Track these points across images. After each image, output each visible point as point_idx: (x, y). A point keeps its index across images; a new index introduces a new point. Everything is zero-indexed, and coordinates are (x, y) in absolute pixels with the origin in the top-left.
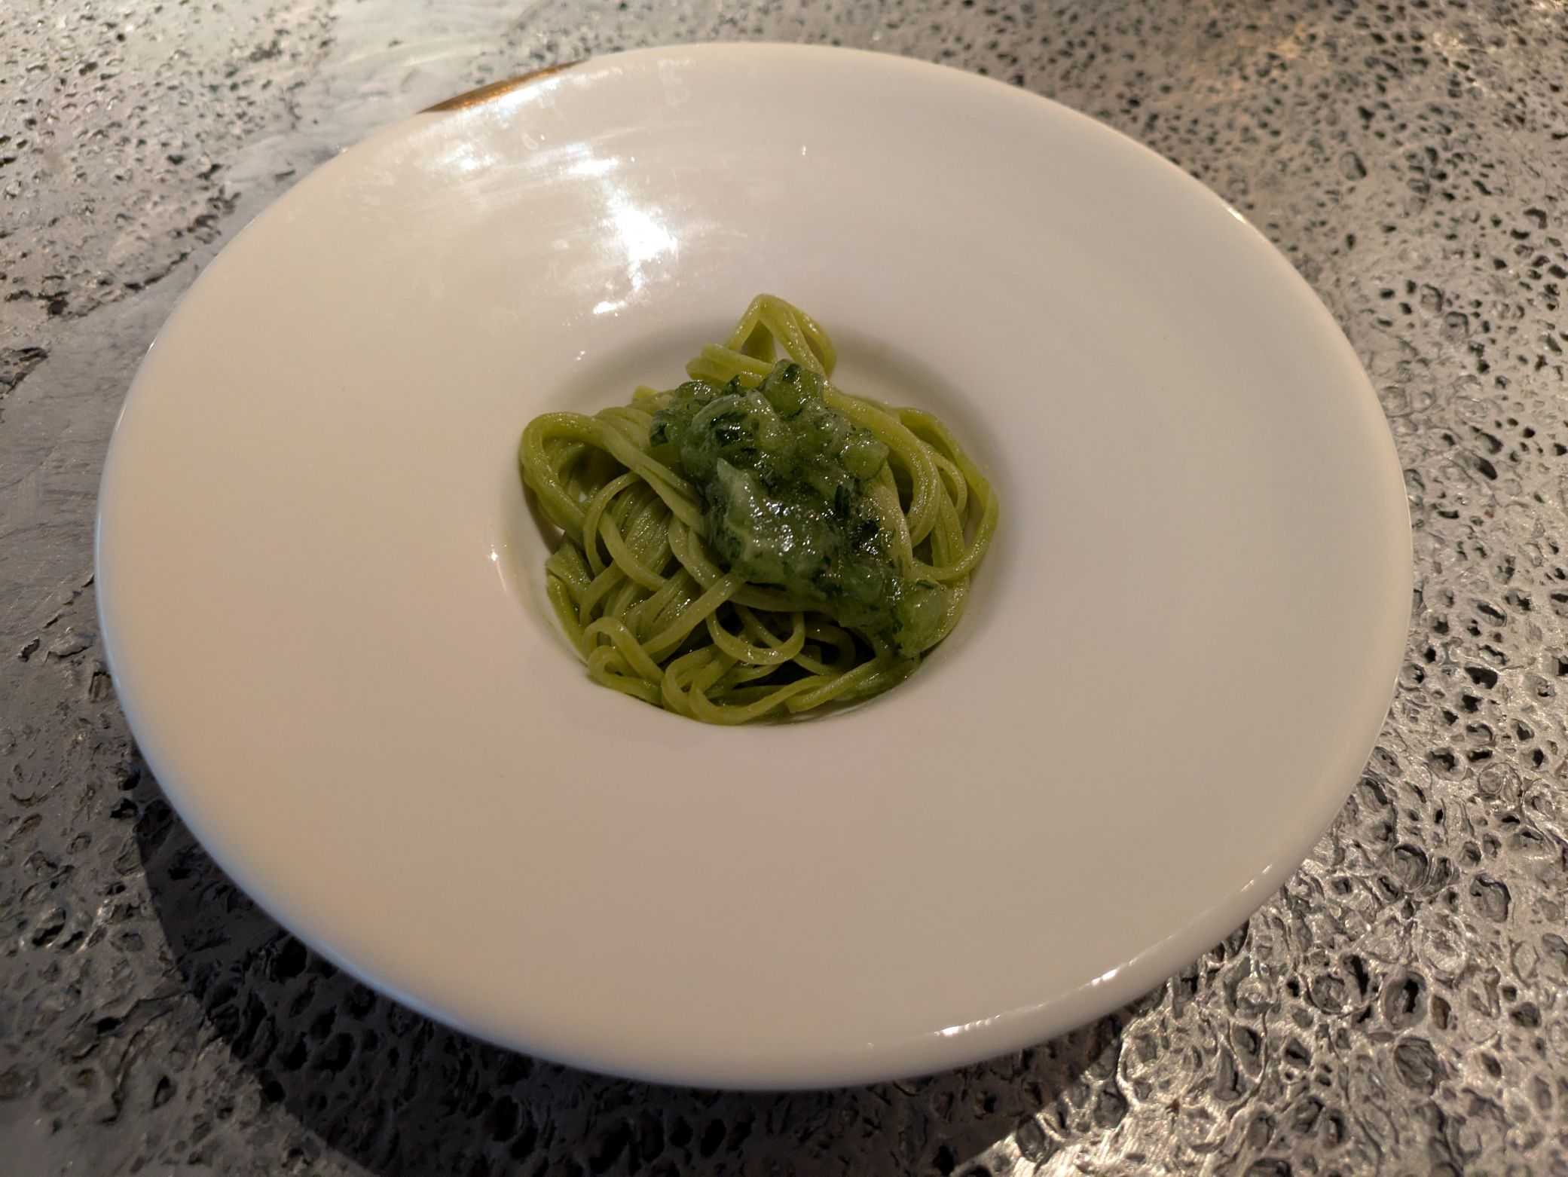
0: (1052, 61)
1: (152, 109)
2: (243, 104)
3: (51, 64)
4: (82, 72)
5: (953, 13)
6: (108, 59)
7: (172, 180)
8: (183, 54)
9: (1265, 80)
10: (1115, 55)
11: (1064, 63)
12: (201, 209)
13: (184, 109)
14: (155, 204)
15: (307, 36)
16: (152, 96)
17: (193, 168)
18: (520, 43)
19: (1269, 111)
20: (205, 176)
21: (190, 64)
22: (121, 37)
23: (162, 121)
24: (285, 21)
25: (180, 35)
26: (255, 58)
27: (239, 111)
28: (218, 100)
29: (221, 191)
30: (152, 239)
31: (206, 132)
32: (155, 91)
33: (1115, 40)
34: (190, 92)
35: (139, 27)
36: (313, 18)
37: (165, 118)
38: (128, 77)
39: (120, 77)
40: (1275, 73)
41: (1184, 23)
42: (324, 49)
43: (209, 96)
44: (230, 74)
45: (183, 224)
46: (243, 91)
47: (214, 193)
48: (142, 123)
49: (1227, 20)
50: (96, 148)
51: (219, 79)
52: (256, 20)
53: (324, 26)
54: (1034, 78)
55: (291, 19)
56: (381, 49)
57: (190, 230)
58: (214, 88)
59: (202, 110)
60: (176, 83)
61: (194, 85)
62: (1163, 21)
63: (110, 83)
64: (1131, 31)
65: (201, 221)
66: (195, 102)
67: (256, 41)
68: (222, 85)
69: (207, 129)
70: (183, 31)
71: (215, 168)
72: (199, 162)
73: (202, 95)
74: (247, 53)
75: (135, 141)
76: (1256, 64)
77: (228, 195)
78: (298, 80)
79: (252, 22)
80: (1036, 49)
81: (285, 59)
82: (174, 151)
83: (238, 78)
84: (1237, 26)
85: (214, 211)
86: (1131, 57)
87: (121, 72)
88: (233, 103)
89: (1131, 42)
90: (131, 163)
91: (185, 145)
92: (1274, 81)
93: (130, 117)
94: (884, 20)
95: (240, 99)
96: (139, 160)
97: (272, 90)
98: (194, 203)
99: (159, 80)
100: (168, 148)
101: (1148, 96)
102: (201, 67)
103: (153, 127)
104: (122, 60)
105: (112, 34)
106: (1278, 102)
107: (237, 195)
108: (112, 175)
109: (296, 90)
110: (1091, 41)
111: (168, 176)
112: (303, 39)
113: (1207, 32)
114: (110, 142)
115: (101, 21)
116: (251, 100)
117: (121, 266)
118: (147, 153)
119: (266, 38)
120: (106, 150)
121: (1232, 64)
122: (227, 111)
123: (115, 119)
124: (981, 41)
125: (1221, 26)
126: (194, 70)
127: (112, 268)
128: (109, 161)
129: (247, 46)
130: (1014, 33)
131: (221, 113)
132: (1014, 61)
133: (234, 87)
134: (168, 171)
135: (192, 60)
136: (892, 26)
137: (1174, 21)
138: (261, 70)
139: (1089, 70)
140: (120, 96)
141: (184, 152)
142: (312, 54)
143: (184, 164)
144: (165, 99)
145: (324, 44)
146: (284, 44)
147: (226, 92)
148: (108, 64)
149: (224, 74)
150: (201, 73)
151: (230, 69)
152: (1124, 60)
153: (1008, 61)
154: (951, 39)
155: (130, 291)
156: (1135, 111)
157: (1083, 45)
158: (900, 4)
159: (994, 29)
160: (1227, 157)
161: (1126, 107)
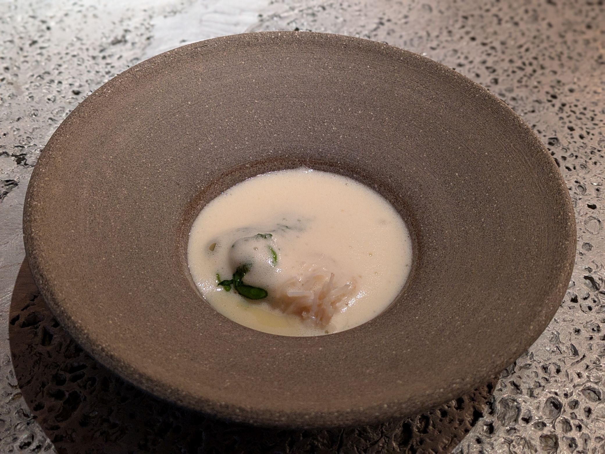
0: (514, 72)
1: (65, 66)
2: (109, 67)
3: (16, 40)
4: (31, 45)
5: (465, 43)
6: (42, 39)
8: (79, 39)
10: (547, 71)
11: (520, 74)
13: (80, 68)
15: (139, 33)
16: (64, 59)
21: (83, 44)
22: (48, 28)
23: (69, 73)
24: (128, 25)
25: (77, 29)
26: (114, 43)
27: (107, 70)
28: (96, 64)
31: (90, 80)
32: (66, 57)
33: (547, 63)
34: (83, 59)
35: (57, 23)
36: (142, 24)
37: (71, 71)
38: (52, 50)
39: (49, 49)
42: (148, 41)
43: (92, 62)
44: (102, 51)
46: (108, 60)
48: (60, 73)
50: (38, 84)
51: (96, 53)
52: (114, 23)
53: (148, 29)
54: (503, 80)
55: (132, 24)
56: (178, 43)
58: (94, 58)
59: (89, 69)
60: (75, 53)
61: (84, 55)
63: (44, 51)
64: (557, 59)
66: (85, 64)
67: (114, 34)
68: (98, 56)
69: (91, 78)
70: (78, 27)
73: (88, 60)
74: (110, 40)
75: (56, 82)
78: (135, 56)
79: (112, 25)
80: (506, 65)
81: (129, 45)
82: (76, 89)
83: (106, 53)
86: (555, 73)
87: (49, 46)
88: (104, 66)
89: (555, 65)
90: (55, 93)
91: (81, 86)
93: (54, 69)
94: (429, 45)
95: (108, 64)
96: (59, 91)
97: (123, 61)
99: (68, 51)
100: (72, 86)
101: (561, 94)
102: (87, 46)
103: (65, 75)
104: (49, 40)
105: (44, 27)
108: (46, 98)
109: (135, 61)
110: (535, 62)
111: (73, 101)
112: (137, 35)
114: (45, 81)
115: (39, 19)
116: (113, 65)
118: (63, 88)
119: (119, 34)
120: (43, 85)
122: (101, 70)
123: (47, 70)
124: (478, 60)
126: (84, 47)
128: (44, 91)
129: (109, 37)
130: (495, 56)
131: (98, 70)
132: (494, 71)
133: (104, 58)
134: (73, 98)
135: (84, 42)
136: (433, 49)
138: (117, 50)
139: (533, 78)
140: (49, 58)
141: (80, 89)
142: (142, 43)
143: (80, 95)
144: (71, 62)
145: (148, 38)
146: (128, 37)
147: (100, 60)
148: (43, 42)
149: (99, 50)
150: (87, 50)
151: (102, 48)
152: (551, 73)
153: (491, 70)
154: (462, 57)
156: (554, 101)
157: (531, 64)
158: (437, 36)
159: (485, 53)
160: (600, 127)
161: (550, 98)
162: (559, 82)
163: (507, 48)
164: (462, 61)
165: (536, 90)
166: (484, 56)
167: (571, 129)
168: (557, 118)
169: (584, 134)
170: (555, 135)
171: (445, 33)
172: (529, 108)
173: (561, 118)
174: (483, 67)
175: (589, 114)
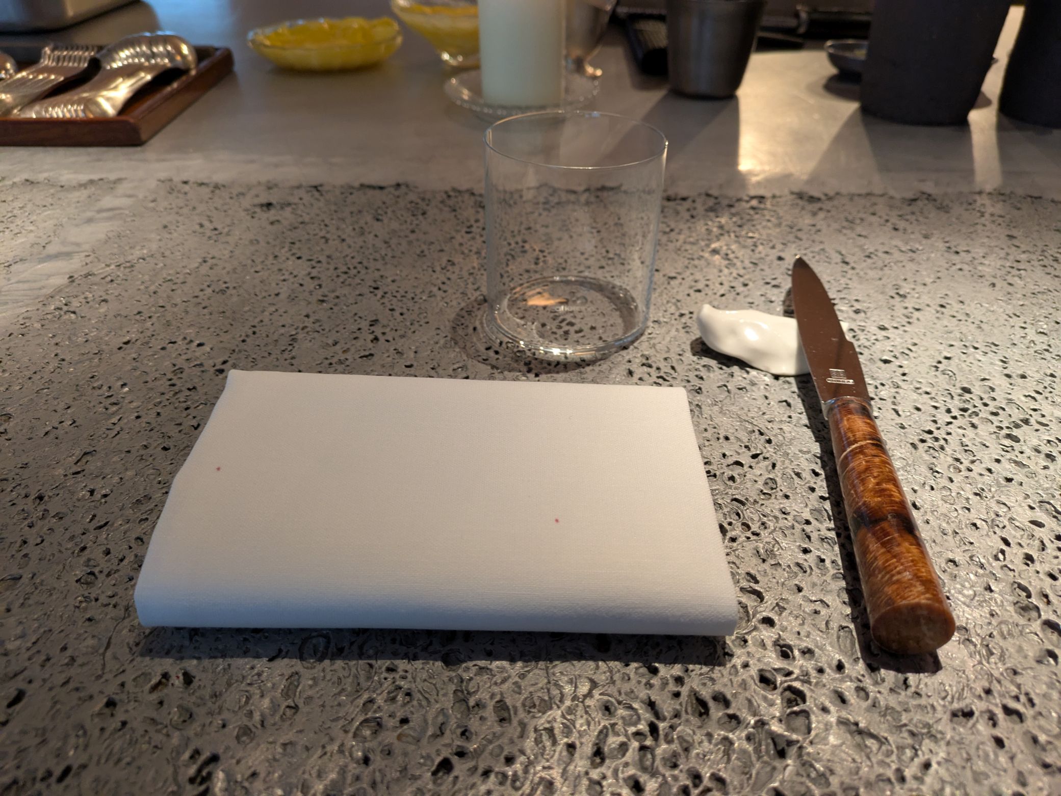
0: (338, 276)
11: (344, 277)
101: (384, 285)
156: (376, 291)
157: (355, 268)
162: (382, 276)
164: (287, 277)
166: (309, 270)
169: (405, 311)
171: (271, 258)
175: (410, 295)
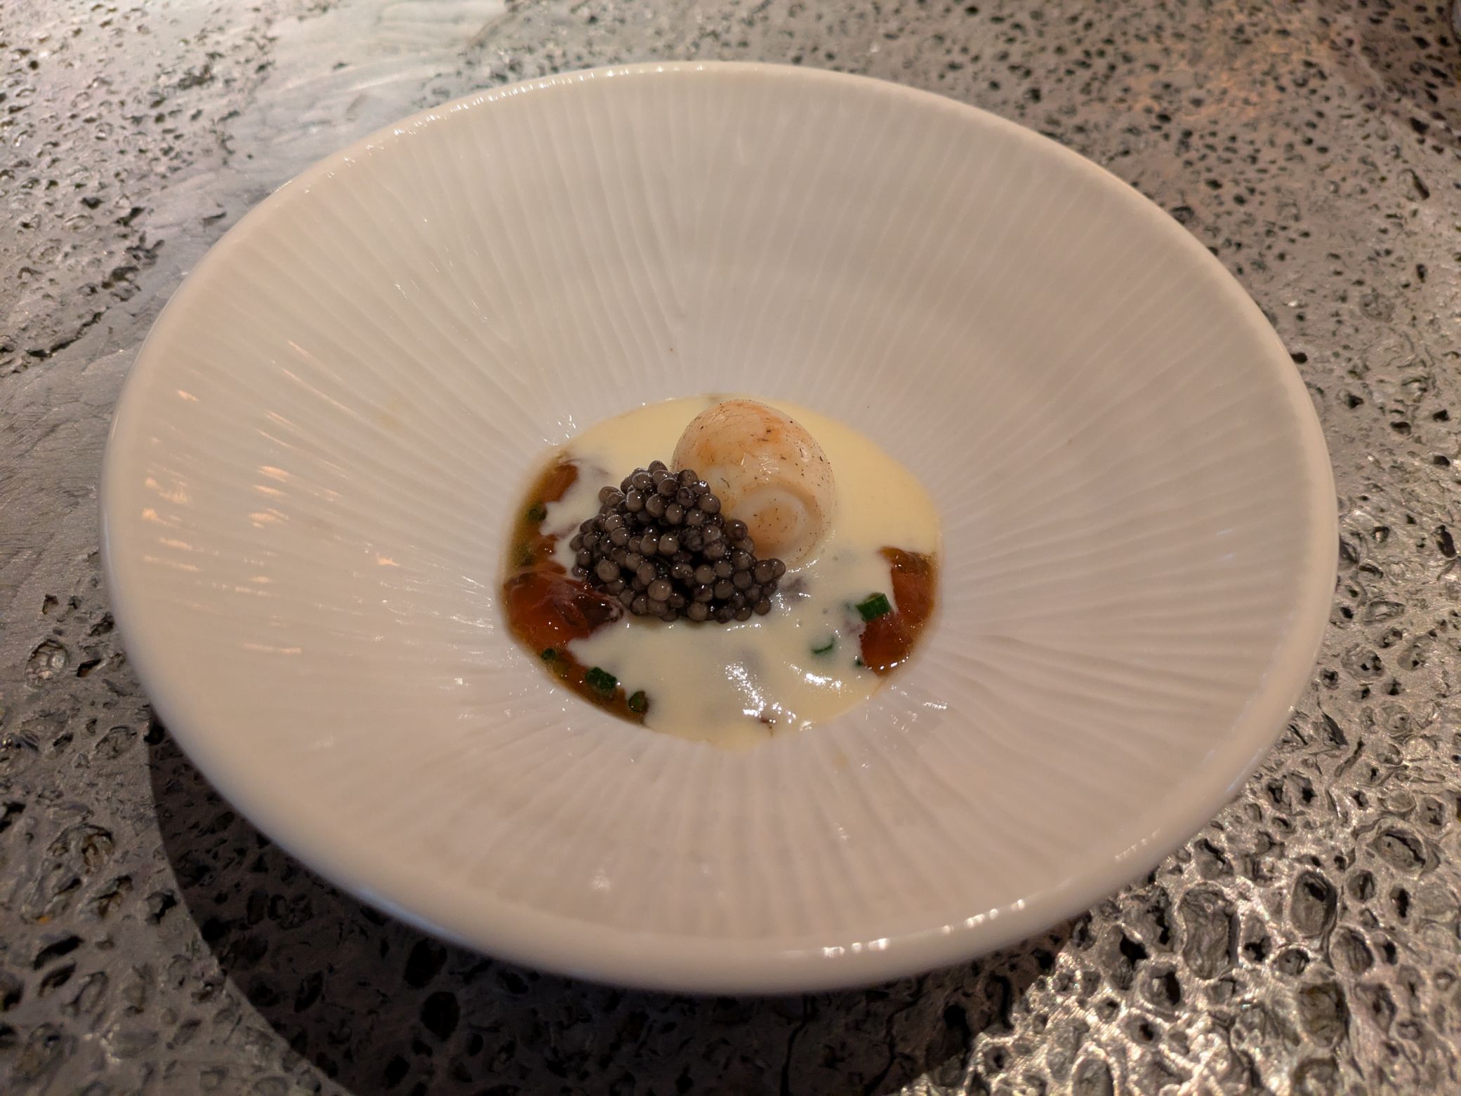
0: (1070, 72)
1: (65, 146)
2: (170, 137)
5: (957, 22)
6: (18, 90)
7: (86, 227)
8: (104, 82)
9: (1304, 91)
10: (1138, 65)
11: (1083, 75)
12: (119, 260)
13: (102, 145)
14: (66, 255)
15: (242, 60)
16: (66, 130)
17: (111, 212)
18: (480, 62)
19: (1313, 126)
20: (125, 222)
21: (113, 93)
22: (34, 65)
23: (77, 158)
24: (218, 43)
25: (100, 61)
26: (184, 85)
27: (165, 145)
28: (140, 133)
29: (142, 239)
30: (62, 296)
31: (126, 170)
32: (69, 124)
33: (1135, 48)
34: (109, 125)
35: (54, 52)
36: (250, 39)
37: (80, 155)
38: (40, 109)
39: (33, 110)
40: (1314, 83)
41: (1208, 29)
42: (262, 74)
43: (131, 129)
44: (156, 104)
45: (98, 279)
46: (169, 123)
47: (133, 241)
48: (54, 161)
49: (1254, 25)
51: (142, 110)
52: (186, 42)
53: (261, 48)
54: (1050, 92)
55: (224, 41)
56: (327, 72)
57: (106, 285)
58: (137, 120)
59: (122, 146)
60: (93, 114)
61: (115, 119)
62: (1183, 28)
63: (19, 116)
64: (1152, 39)
65: (119, 275)
66: (115, 137)
67: (185, 66)
68: (146, 116)
69: (127, 167)
70: (103, 56)
71: (136, 212)
72: (117, 206)
73: (124, 128)
74: (175, 80)
75: (44, 183)
76: (1291, 73)
77: (149, 244)
78: (232, 109)
79: (182, 44)
80: (1051, 59)
81: (219, 85)
82: (91, 195)
83: (163, 109)
84: (1266, 32)
85: (134, 262)
86: (1155, 67)
87: (32, 104)
88: (159, 137)
89: (1152, 50)
90: (40, 208)
91: (102, 186)
92: (1313, 92)
93: (40, 155)
94: (882, 30)
95: (166, 131)
96: (49, 204)
97: (203, 122)
98: (111, 253)
99: (75, 111)
100: (83, 190)
101: (1178, 110)
102: (122, 97)
103: (66, 167)
104: (34, 90)
105: (24, 62)
106: (1320, 115)
107: (159, 244)
108: (18, 222)
109: (230, 120)
110: (1110, 49)
112: (238, 63)
113: (1233, 38)
114: (17, 183)
115: (12, 48)
116: (178, 133)
117: (24, 329)
118: (59, 197)
119: (197, 62)
120: (11, 193)
121: (1266, 74)
122: (151, 146)
123: (23, 157)
124: (989, 52)
125: (1249, 31)
126: (115, 99)
127: (13, 332)
128: (15, 206)
129: (174, 71)
130: (1025, 42)
131: (143, 148)
132: (1028, 73)
133: (160, 119)
134: (82, 216)
135: (113, 88)
136: (889, 36)
137: (1196, 27)
138: (190, 99)
139: (1111, 82)
140: (30, 132)
141: (101, 194)
142: (248, 79)
143: (101, 207)
144: (81, 133)
145: (262, 68)
146: (217, 69)
147: (150, 124)
148: (18, 95)
149: (148, 104)
150: (122, 103)
151: (157, 98)
152: (1147, 70)
153: (1020, 72)
154: (957, 48)
155: (34, 360)
156: (1166, 127)
158: (897, 11)
159: (1003, 38)
160: (1274, 177)
161: (1156, 122)
162: (1167, 86)
163: (1045, 25)
164: (957, 57)
165: (1123, 106)
166: (1002, 46)
167: (1215, 184)
168: (1179, 163)
169: (1245, 194)
170: (1184, 201)
172: (1115, 146)
173: (1189, 163)
174: (1003, 67)
175: (1246, 150)
